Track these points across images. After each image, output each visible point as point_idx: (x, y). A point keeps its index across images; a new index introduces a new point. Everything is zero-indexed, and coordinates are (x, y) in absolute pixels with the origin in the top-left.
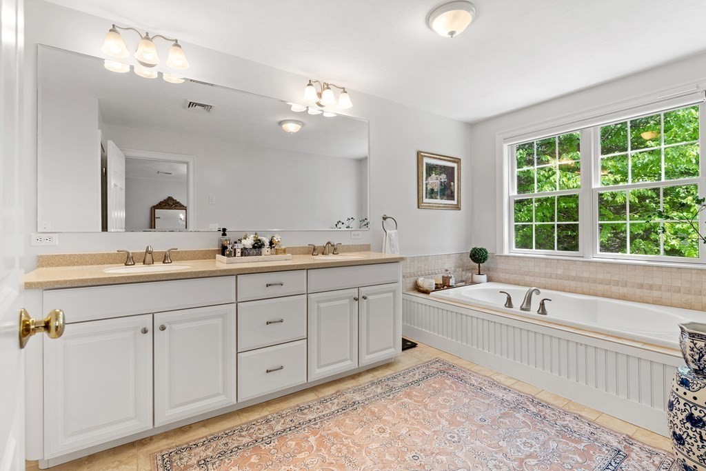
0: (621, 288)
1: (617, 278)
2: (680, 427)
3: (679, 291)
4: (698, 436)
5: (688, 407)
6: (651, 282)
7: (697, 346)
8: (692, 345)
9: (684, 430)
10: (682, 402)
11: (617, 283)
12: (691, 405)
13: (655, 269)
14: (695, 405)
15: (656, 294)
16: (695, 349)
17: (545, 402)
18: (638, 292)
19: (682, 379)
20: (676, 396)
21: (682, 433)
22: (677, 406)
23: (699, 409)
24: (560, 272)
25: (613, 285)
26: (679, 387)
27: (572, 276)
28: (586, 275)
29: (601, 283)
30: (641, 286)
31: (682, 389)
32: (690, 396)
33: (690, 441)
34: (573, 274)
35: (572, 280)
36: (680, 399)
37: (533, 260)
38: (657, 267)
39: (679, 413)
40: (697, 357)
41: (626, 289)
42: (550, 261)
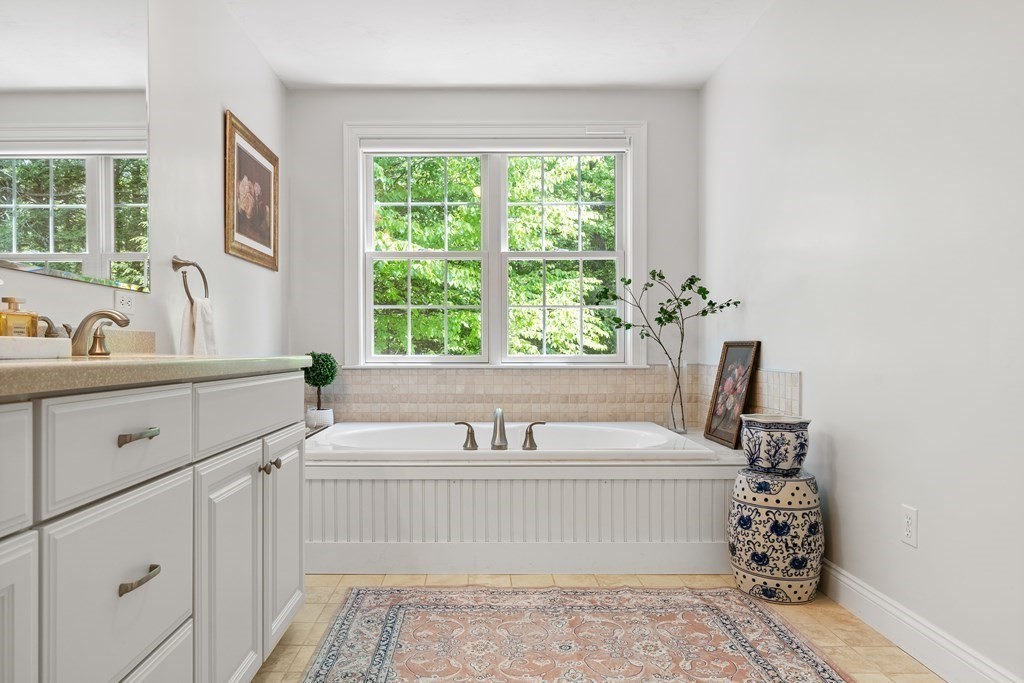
0: (543, 406)
1: (538, 392)
2: (762, 543)
3: (605, 401)
4: (784, 545)
5: (771, 515)
6: (577, 392)
7: (774, 438)
8: (769, 439)
9: (769, 544)
10: (763, 511)
11: (538, 399)
12: (774, 511)
13: (581, 372)
14: (778, 510)
15: (582, 407)
16: (772, 443)
17: (581, 589)
18: (563, 407)
19: (759, 484)
20: (753, 508)
21: (765, 550)
22: (757, 519)
23: (782, 512)
24: (459, 389)
25: (534, 402)
26: (755, 495)
27: (479, 395)
28: (498, 390)
29: (518, 402)
30: (566, 399)
31: (761, 497)
32: (772, 499)
33: (774, 555)
34: (480, 391)
35: (478, 402)
36: (760, 510)
37: (414, 372)
38: (584, 369)
39: (760, 527)
40: (772, 453)
41: (548, 405)
42: (444, 372)
